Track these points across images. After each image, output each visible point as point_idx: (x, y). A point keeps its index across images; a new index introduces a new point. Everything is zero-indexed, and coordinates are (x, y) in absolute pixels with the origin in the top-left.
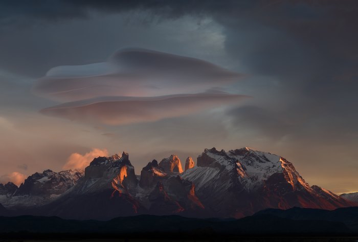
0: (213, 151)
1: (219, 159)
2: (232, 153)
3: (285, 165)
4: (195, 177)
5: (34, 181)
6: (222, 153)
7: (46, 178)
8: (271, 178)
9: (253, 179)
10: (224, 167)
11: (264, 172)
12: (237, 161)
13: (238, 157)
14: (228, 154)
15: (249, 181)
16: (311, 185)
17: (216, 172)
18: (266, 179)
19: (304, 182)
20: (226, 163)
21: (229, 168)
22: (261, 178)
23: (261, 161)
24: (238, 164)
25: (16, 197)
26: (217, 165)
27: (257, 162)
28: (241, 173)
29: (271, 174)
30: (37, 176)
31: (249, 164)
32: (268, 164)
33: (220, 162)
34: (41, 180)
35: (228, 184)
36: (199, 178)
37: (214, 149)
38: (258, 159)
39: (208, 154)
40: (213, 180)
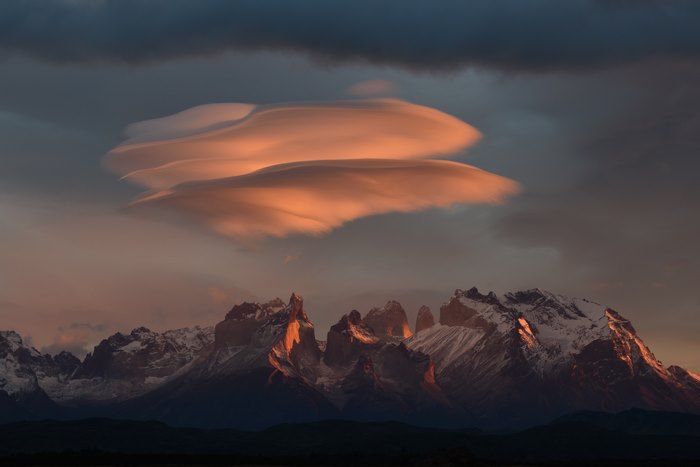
0: (473, 294)
1: (484, 310)
2: (510, 299)
3: (616, 325)
4: (434, 345)
5: (113, 349)
6: (491, 299)
7: (136, 345)
8: (587, 350)
9: (552, 351)
10: (494, 327)
11: (572, 337)
12: (521, 316)
13: (522, 308)
14: (502, 300)
15: (544, 355)
16: (667, 365)
17: (479, 337)
18: (578, 352)
19: (653, 359)
20: (498, 318)
21: (504, 328)
22: (568, 351)
23: (567, 316)
24: (523, 322)
25: (77, 382)
26: (480, 323)
27: (560, 319)
28: (528, 339)
29: (587, 343)
30: (121, 339)
31: (543, 322)
32: (581, 321)
33: (486, 316)
34: (127, 349)
35: (502, 361)
36: (443, 349)
37: (474, 290)
38: (561, 311)
39: (462, 300)
40: (472, 352)
